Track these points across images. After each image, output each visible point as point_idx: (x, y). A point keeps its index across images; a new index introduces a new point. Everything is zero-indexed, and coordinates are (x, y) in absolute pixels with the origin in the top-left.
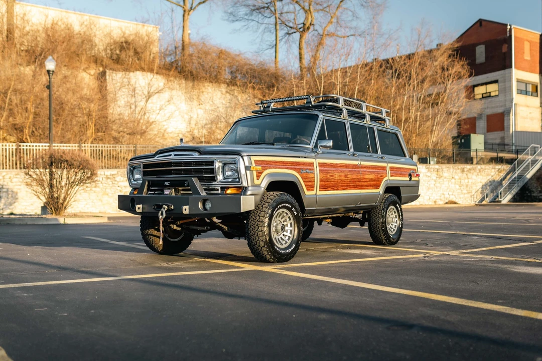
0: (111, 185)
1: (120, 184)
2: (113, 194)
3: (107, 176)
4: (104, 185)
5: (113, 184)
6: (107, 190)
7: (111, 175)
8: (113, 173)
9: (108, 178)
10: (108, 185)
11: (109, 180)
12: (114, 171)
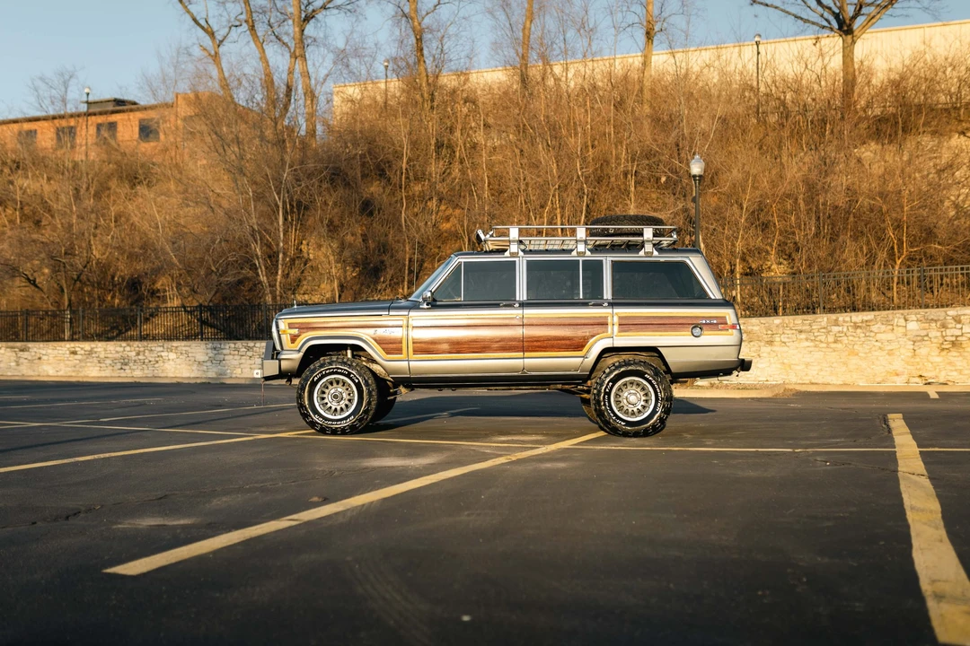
0: (863, 339)
1: (879, 336)
2: (866, 353)
3: (855, 323)
4: (851, 338)
5: (866, 336)
6: (856, 347)
7: (862, 322)
8: (865, 318)
9: (856, 326)
10: (857, 339)
11: (859, 331)
12: (868, 316)
